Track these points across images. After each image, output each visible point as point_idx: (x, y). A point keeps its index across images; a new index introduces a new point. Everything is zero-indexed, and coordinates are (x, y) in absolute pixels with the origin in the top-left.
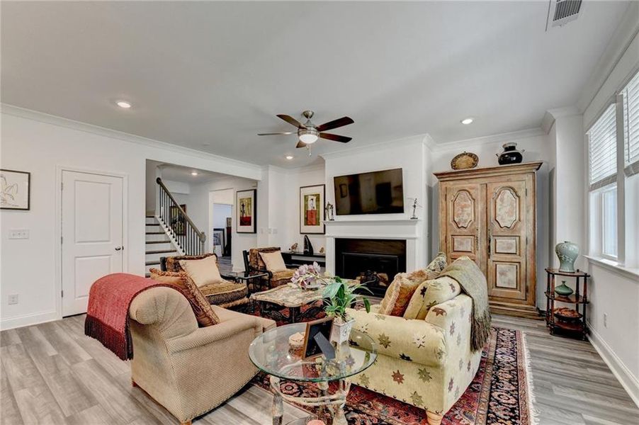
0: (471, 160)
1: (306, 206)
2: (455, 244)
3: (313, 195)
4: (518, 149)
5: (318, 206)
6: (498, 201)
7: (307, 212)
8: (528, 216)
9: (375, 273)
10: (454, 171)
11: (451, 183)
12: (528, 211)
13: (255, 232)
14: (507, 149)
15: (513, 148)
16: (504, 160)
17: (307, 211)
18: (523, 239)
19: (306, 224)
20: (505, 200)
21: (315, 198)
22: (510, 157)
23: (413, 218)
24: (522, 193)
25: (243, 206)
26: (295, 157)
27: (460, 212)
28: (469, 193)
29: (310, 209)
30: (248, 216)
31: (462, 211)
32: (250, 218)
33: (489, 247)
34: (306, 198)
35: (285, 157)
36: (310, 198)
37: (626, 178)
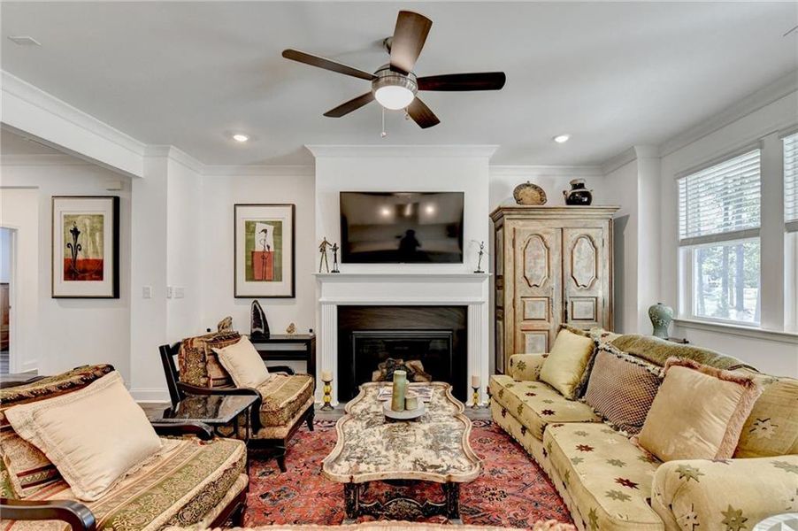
0: (536, 194)
1: (250, 243)
2: (527, 309)
3: (266, 223)
4: (588, 188)
5: (278, 244)
6: (575, 251)
7: (251, 255)
8: (604, 272)
9: (402, 362)
10: (519, 206)
11: (521, 223)
12: (604, 266)
13: (116, 295)
14: (575, 186)
15: (581, 186)
16: (572, 200)
17: (253, 253)
18: (600, 301)
19: (251, 277)
20: (582, 252)
21: (270, 229)
22: (579, 197)
23: (479, 272)
24: (598, 244)
25: (76, 232)
26: (253, 138)
27: (532, 264)
28: (542, 238)
29: (259, 248)
30: (91, 257)
31: (535, 263)
32: (100, 263)
33: (566, 311)
34: (250, 227)
35: (230, 134)
36: (259, 227)
37: (785, 233)
